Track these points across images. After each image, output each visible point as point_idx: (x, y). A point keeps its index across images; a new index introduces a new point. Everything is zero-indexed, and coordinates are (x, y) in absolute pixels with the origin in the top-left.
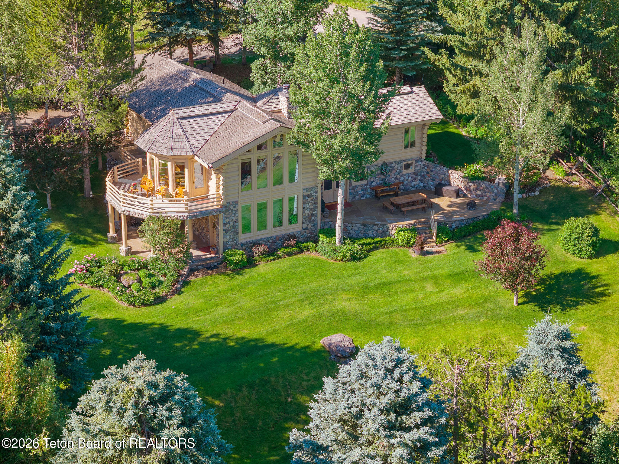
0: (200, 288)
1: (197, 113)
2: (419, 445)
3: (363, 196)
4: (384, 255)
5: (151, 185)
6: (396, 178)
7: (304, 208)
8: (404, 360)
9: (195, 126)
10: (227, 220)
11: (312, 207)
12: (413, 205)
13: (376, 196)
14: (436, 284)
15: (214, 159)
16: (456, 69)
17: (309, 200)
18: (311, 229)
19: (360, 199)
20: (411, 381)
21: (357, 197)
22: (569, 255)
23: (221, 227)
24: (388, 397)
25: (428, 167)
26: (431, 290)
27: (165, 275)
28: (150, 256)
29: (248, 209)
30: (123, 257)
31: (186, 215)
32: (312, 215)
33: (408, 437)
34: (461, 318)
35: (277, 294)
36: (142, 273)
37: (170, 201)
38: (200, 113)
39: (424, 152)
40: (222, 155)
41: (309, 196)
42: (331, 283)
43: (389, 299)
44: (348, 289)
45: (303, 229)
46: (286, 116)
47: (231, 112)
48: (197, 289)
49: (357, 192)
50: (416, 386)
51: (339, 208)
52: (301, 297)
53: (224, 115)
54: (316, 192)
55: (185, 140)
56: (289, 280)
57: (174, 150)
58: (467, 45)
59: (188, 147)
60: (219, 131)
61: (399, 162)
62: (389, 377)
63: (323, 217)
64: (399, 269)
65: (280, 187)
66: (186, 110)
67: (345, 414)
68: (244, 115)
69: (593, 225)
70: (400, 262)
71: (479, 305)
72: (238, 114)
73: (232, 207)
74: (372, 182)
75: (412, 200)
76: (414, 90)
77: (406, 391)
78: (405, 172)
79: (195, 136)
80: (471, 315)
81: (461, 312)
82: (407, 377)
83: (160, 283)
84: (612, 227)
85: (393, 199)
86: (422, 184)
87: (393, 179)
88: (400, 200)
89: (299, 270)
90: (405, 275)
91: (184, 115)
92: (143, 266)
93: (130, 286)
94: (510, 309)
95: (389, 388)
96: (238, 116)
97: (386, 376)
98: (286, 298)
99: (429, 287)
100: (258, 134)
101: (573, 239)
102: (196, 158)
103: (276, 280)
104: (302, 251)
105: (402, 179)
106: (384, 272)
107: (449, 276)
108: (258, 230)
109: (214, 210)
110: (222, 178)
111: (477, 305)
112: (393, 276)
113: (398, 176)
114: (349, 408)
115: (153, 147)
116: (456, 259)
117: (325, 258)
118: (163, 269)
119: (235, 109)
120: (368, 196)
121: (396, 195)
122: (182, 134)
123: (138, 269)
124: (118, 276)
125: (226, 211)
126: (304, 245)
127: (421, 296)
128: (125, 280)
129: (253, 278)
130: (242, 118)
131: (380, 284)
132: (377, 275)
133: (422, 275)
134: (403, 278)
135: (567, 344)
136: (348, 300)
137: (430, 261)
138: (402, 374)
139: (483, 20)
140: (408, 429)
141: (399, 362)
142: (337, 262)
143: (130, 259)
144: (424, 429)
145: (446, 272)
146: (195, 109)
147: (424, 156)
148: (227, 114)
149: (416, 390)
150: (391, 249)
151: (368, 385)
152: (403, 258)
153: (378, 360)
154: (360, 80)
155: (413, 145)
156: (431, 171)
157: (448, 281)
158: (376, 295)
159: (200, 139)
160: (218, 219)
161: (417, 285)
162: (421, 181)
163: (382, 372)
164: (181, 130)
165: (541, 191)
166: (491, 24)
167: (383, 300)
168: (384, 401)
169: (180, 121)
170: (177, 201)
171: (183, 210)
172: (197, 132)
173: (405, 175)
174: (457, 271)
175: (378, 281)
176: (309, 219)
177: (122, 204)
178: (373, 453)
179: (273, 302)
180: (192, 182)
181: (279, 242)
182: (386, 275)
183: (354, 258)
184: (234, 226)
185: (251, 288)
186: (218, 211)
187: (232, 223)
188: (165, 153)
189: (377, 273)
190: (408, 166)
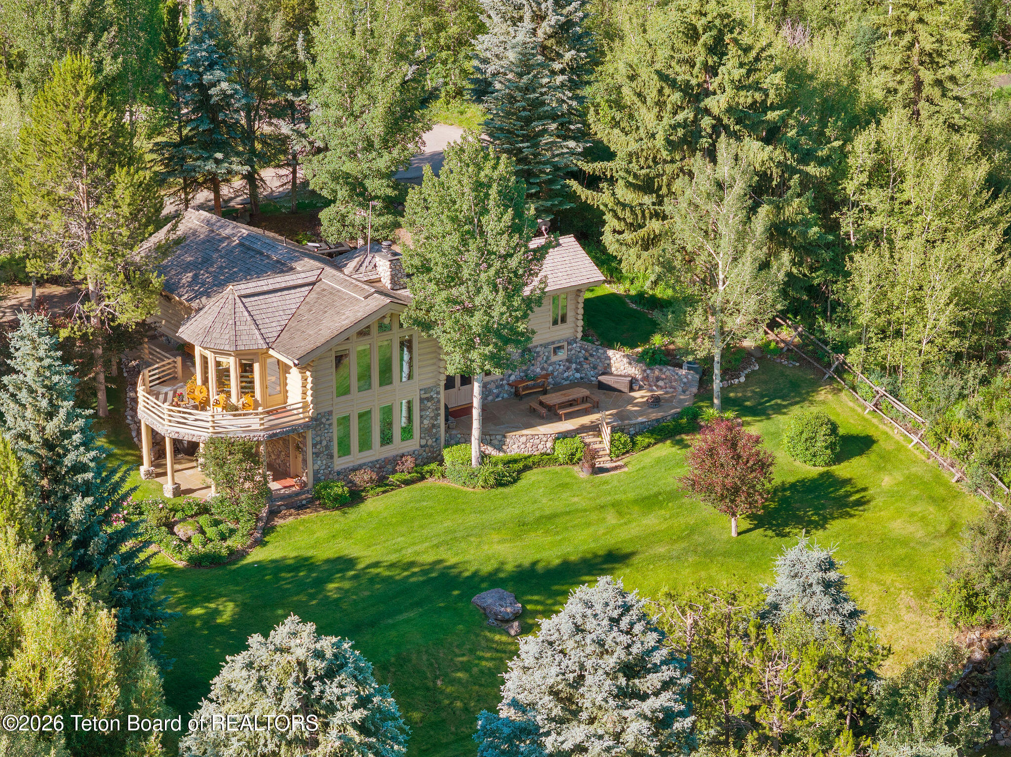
0: (287, 537)
1: (265, 288)
2: (661, 716)
3: (498, 396)
4: (540, 477)
5: (205, 394)
6: (543, 369)
7: (421, 417)
8: (632, 606)
9: (264, 306)
10: (318, 439)
11: (432, 415)
12: (571, 405)
13: (517, 394)
14: (620, 514)
15: (301, 352)
16: (624, 209)
17: (429, 404)
18: (432, 446)
19: (493, 400)
20: (644, 633)
21: (490, 398)
22: (798, 463)
23: (309, 450)
24: (616, 655)
25: (586, 350)
26: (614, 522)
27: (237, 521)
28: (210, 495)
29: (345, 421)
30: (169, 499)
31: (262, 434)
32: (434, 426)
33: (647, 706)
34: (661, 558)
35: (399, 539)
36: (203, 520)
37: (235, 415)
38: (271, 287)
39: (580, 329)
40: (311, 346)
41: (428, 399)
42: (472, 519)
43: (559, 538)
44: (500, 526)
45: (421, 446)
46: (389, 286)
47: (313, 284)
48: (284, 539)
49: (490, 391)
50: (652, 638)
51: (476, 413)
52: (435, 542)
53: (303, 289)
54: (438, 393)
55: (253, 327)
56: (413, 519)
57: (239, 343)
58: (636, 176)
59: (259, 337)
60: (300, 312)
61: (545, 346)
62: (615, 629)
63: (448, 428)
64: (565, 496)
65: (388, 388)
66: (251, 285)
67: (558, 684)
68: (332, 288)
69: (829, 420)
70: (564, 486)
71: (683, 538)
72: (323, 286)
73: (324, 420)
74: (510, 376)
75: (571, 398)
76: (561, 241)
77: (639, 646)
78: (554, 359)
79: (267, 320)
80: (675, 553)
81: (661, 550)
82: (638, 628)
83: (232, 532)
84: (852, 421)
85: (543, 398)
86: (578, 375)
87: (538, 370)
88: (552, 399)
89: (425, 504)
90: (574, 503)
91: (249, 291)
92: (204, 509)
93: (189, 540)
94: (728, 542)
95: (617, 643)
96: (324, 290)
97: (611, 628)
98: (414, 544)
99: (611, 518)
100: (360, 315)
101: (803, 440)
102: (271, 352)
103: (394, 520)
104: (423, 478)
105: (551, 368)
106: (544, 501)
107: (636, 502)
108: (360, 451)
109: (300, 425)
110: (310, 380)
111: (680, 538)
112: (558, 505)
113: (546, 366)
114: (564, 674)
115: (208, 339)
116: (643, 477)
117: (458, 486)
118: (233, 512)
119: (318, 280)
120: (506, 396)
121: (545, 392)
122: (249, 318)
123: (196, 515)
124: (170, 527)
125: (317, 425)
126: (426, 468)
127: (602, 531)
128: (180, 530)
129: (361, 519)
130: (331, 293)
131: (541, 517)
132: (536, 506)
133: (598, 501)
134: (573, 508)
135: (833, 575)
136: (502, 541)
137: (606, 482)
138: (632, 625)
139: (660, 141)
140: (644, 697)
141: (627, 609)
142: (476, 490)
143: (182, 501)
144: (665, 696)
145: (631, 496)
146: (262, 283)
147: (580, 335)
148: (307, 288)
149: (652, 643)
150: (547, 469)
151: (588, 641)
152: (568, 480)
153: (598, 608)
154: (504, 233)
155: (564, 320)
156: (591, 355)
157: (636, 508)
158: (540, 532)
159: (274, 324)
160: (305, 438)
161: (594, 516)
162: (577, 370)
163: (606, 622)
164: (246, 314)
165: (747, 377)
166: (671, 144)
167: (549, 539)
168: (611, 661)
169: (244, 300)
170: (245, 415)
171: (257, 427)
172: (269, 315)
173: (555, 363)
174: (646, 494)
175: (538, 514)
176: (429, 431)
177: (166, 422)
178: (600, 732)
179: (396, 551)
180: (264, 387)
181: (389, 466)
182: (548, 505)
183: (500, 484)
184: (327, 447)
185: (360, 533)
186: (306, 426)
187: (324, 443)
188: (227, 348)
189: (535, 502)
190: (556, 350)
